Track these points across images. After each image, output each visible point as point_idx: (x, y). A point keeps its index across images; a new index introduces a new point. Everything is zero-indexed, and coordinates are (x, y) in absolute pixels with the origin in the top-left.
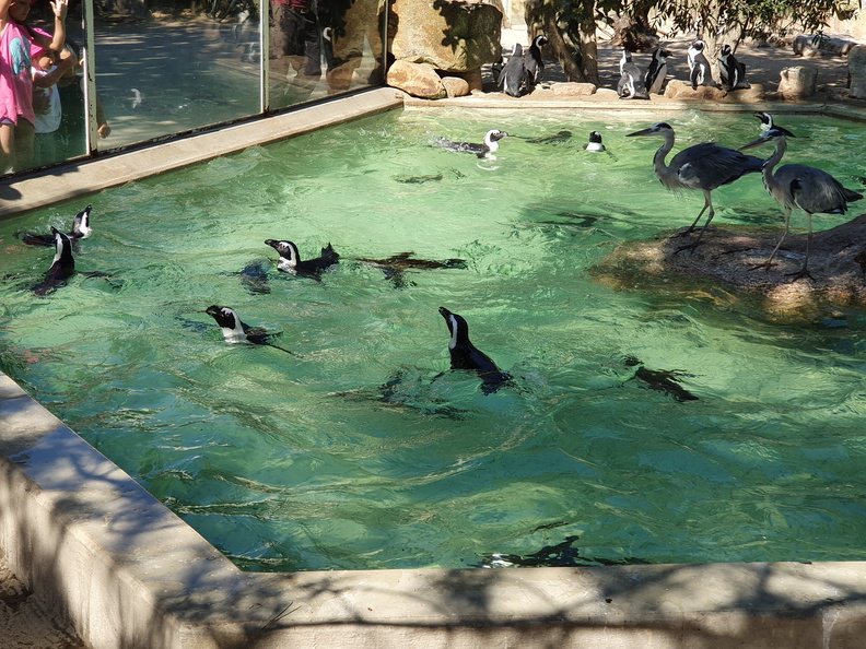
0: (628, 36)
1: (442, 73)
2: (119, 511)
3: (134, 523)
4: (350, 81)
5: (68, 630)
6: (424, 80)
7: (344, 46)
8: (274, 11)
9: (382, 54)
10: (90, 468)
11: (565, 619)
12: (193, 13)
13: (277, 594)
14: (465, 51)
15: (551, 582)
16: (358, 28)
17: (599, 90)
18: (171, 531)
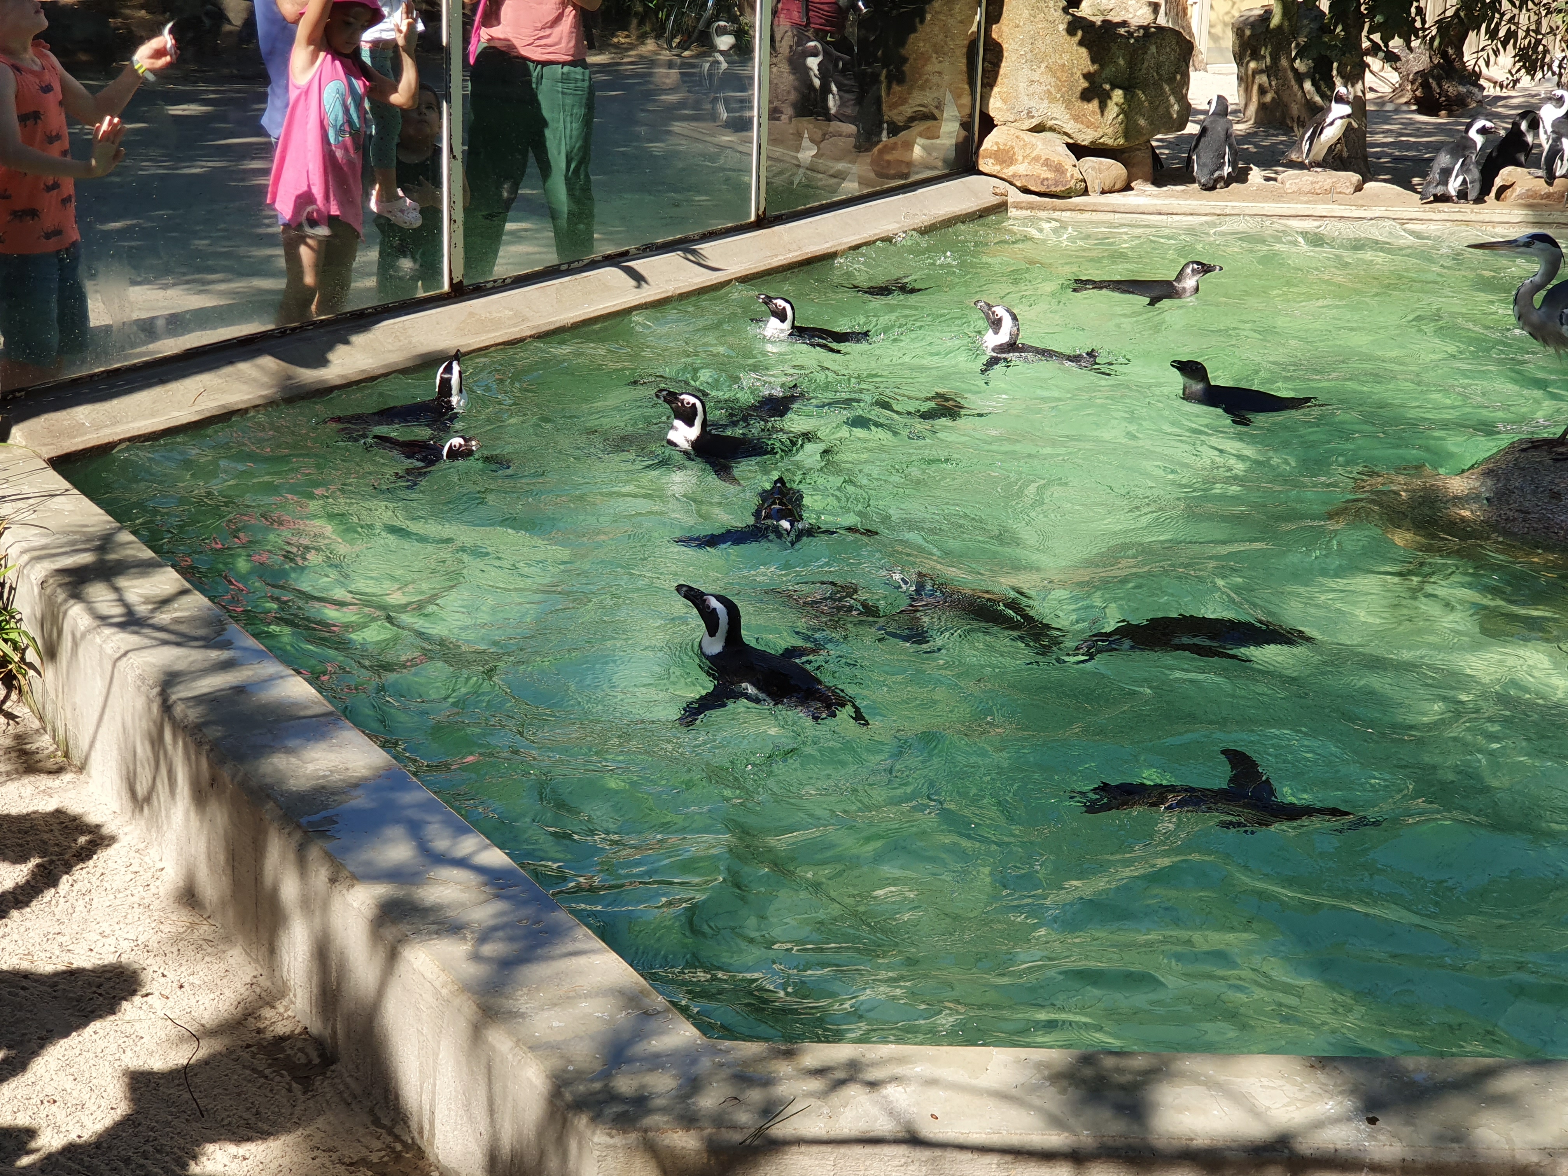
0: (1425, 85)
1: (1079, 151)
2: (491, 922)
3: (516, 946)
4: (909, 164)
5: (396, 1131)
6: (1047, 163)
7: (903, 101)
8: (778, 37)
9: (971, 115)
10: (441, 843)
11: (1291, 1150)
12: (633, 39)
13: (767, 1082)
14: (1122, 111)
15: (1265, 1081)
16: (929, 68)
17: (1369, 186)
18: (582, 960)
